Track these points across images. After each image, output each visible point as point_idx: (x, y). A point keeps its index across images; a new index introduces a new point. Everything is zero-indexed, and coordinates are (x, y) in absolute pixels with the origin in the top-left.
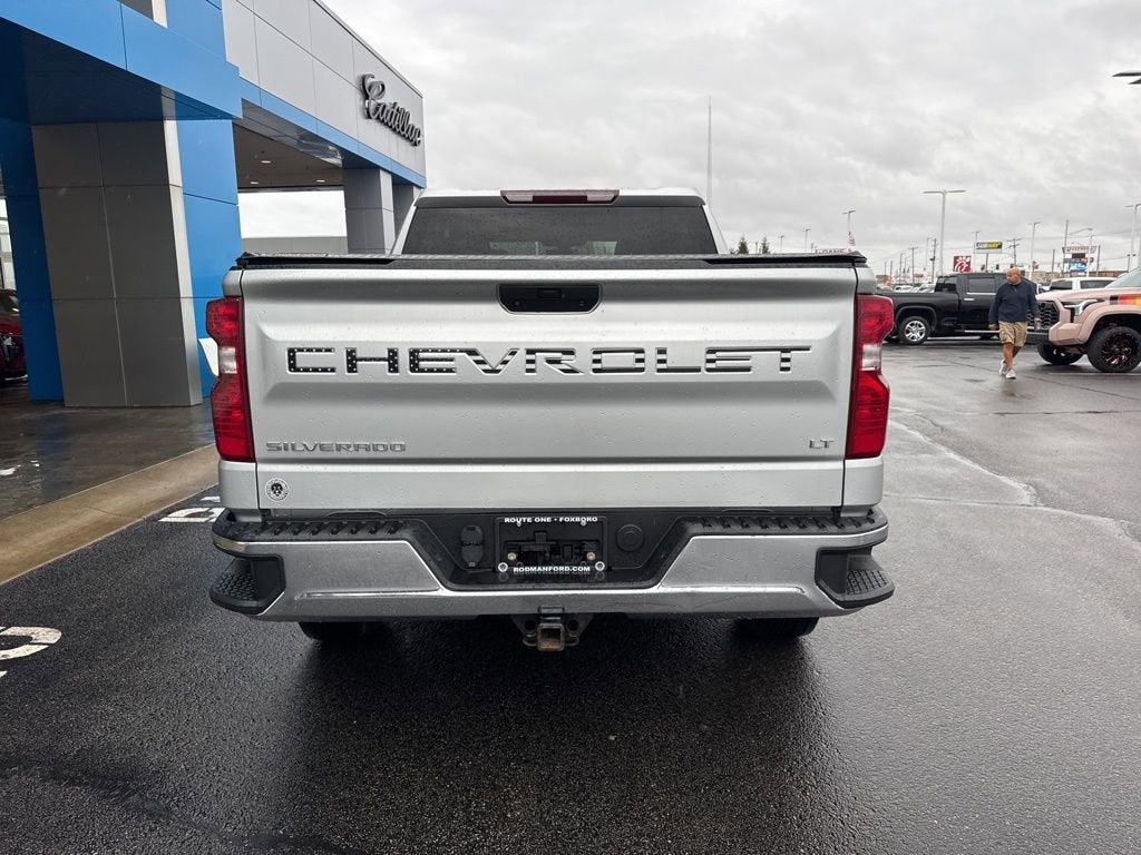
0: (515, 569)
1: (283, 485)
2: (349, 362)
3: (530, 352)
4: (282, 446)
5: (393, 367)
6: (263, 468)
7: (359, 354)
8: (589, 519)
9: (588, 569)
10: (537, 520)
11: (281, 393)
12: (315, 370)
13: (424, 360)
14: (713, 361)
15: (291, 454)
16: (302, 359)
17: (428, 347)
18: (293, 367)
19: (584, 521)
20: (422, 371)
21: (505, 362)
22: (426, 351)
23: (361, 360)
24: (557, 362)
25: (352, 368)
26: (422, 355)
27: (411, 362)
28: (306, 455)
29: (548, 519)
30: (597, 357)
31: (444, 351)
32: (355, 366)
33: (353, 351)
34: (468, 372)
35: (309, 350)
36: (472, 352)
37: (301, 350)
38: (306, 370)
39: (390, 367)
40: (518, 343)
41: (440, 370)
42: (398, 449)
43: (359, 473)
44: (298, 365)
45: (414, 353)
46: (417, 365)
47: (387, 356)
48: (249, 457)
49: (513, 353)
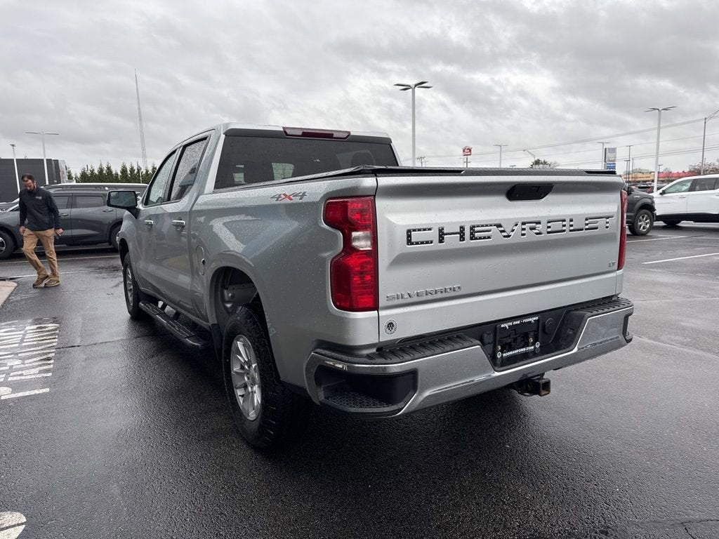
0: (504, 355)
1: (394, 323)
2: (440, 236)
3: (524, 224)
4: (396, 296)
5: (462, 238)
6: (382, 313)
7: (445, 231)
8: (535, 319)
9: (533, 347)
10: (515, 323)
11: (401, 260)
12: (422, 243)
13: (477, 232)
14: (587, 224)
15: (401, 301)
16: (416, 236)
17: (479, 224)
18: (409, 242)
19: (532, 320)
20: (476, 239)
21: (513, 231)
22: (478, 226)
23: (447, 234)
24: (534, 229)
25: (441, 241)
26: (476, 229)
27: (471, 234)
28: (410, 300)
29: (518, 322)
30: (549, 225)
31: (487, 226)
32: (443, 238)
33: (443, 229)
34: (496, 238)
35: (419, 230)
36: (499, 226)
37: (414, 230)
38: (417, 243)
39: (460, 238)
40: (518, 219)
41: (485, 238)
42: (457, 289)
43: (434, 309)
44: (413, 241)
45: (472, 228)
46: (474, 236)
47: (459, 231)
48: (375, 307)
49: (516, 225)
